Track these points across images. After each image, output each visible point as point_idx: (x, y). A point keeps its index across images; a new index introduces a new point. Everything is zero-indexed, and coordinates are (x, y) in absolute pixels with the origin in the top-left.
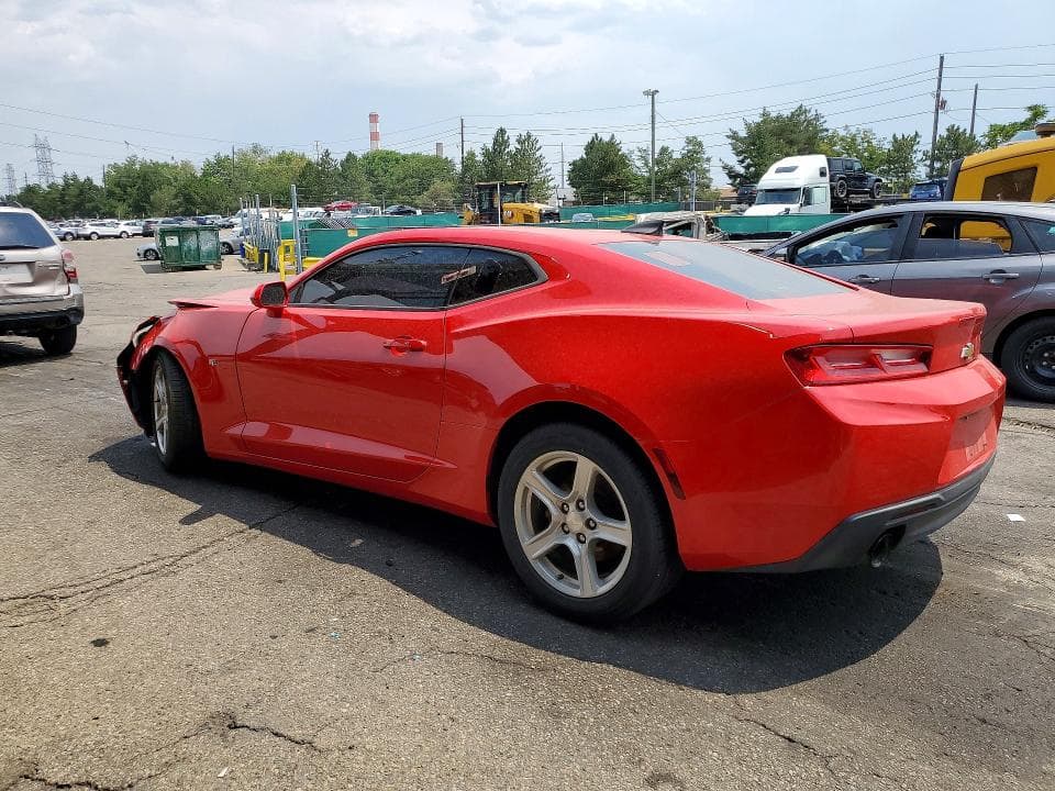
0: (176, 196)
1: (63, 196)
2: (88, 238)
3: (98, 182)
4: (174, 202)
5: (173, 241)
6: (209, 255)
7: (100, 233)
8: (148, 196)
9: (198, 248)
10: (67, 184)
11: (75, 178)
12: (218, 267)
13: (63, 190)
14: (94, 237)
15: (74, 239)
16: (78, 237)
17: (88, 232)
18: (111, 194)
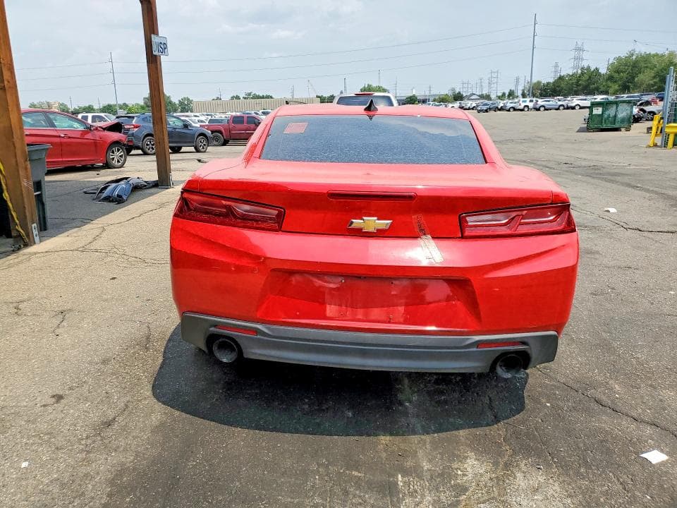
0: (654, 77)
1: (578, 81)
2: (573, 108)
3: (603, 71)
4: (652, 82)
5: (598, 111)
6: (623, 121)
7: (581, 105)
8: (634, 78)
9: (615, 116)
10: (583, 73)
11: (589, 68)
12: (628, 129)
13: (580, 77)
14: (577, 108)
15: (564, 109)
16: (568, 108)
17: (573, 105)
18: (610, 78)
